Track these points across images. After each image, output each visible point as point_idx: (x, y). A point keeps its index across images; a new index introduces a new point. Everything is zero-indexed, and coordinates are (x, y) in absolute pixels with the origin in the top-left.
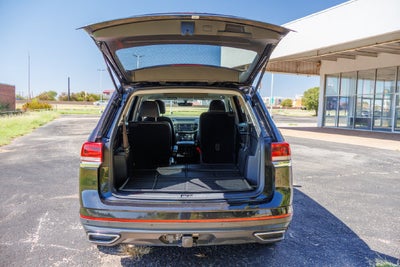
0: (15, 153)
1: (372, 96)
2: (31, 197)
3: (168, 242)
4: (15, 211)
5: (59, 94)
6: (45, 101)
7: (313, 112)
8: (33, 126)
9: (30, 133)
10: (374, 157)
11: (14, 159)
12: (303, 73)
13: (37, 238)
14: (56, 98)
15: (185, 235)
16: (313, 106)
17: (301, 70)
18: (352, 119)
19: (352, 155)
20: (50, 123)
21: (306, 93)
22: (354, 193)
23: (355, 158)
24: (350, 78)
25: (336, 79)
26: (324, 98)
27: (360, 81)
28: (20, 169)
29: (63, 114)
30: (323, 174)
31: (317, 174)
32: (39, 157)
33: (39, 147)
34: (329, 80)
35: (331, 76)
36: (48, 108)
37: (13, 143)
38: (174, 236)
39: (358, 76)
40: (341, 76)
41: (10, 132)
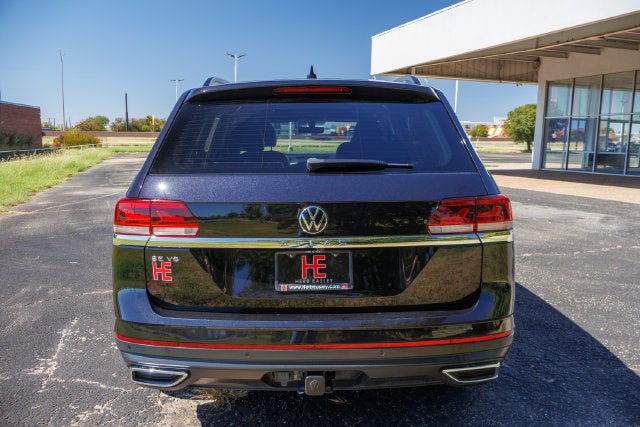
0: (33, 217)
1: (628, 118)
2: (51, 292)
3: (278, 385)
4: (22, 316)
5: (112, 120)
6: (90, 132)
7: (523, 146)
8: (68, 172)
9: (63, 184)
10: (635, 219)
11: (32, 227)
12: (510, 79)
13: (53, 366)
14: (108, 127)
15: (311, 373)
16: (524, 135)
17: (507, 74)
18: (591, 156)
19: (598, 217)
20: (96, 167)
21: (511, 114)
22: (609, 284)
23: (603, 221)
24: (590, 87)
25: (564, 90)
26: (545, 121)
27: (607, 92)
28: (39, 244)
29: (118, 153)
30: (550, 250)
31: (539, 250)
32: (73, 224)
33: (75, 206)
34: (554, 90)
35: (558, 83)
36: (94, 143)
37: (34, 201)
38: (291, 373)
39: (604, 83)
40: (573, 84)
41: (30, 183)
